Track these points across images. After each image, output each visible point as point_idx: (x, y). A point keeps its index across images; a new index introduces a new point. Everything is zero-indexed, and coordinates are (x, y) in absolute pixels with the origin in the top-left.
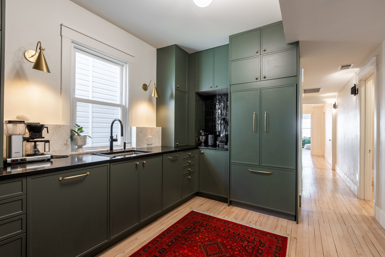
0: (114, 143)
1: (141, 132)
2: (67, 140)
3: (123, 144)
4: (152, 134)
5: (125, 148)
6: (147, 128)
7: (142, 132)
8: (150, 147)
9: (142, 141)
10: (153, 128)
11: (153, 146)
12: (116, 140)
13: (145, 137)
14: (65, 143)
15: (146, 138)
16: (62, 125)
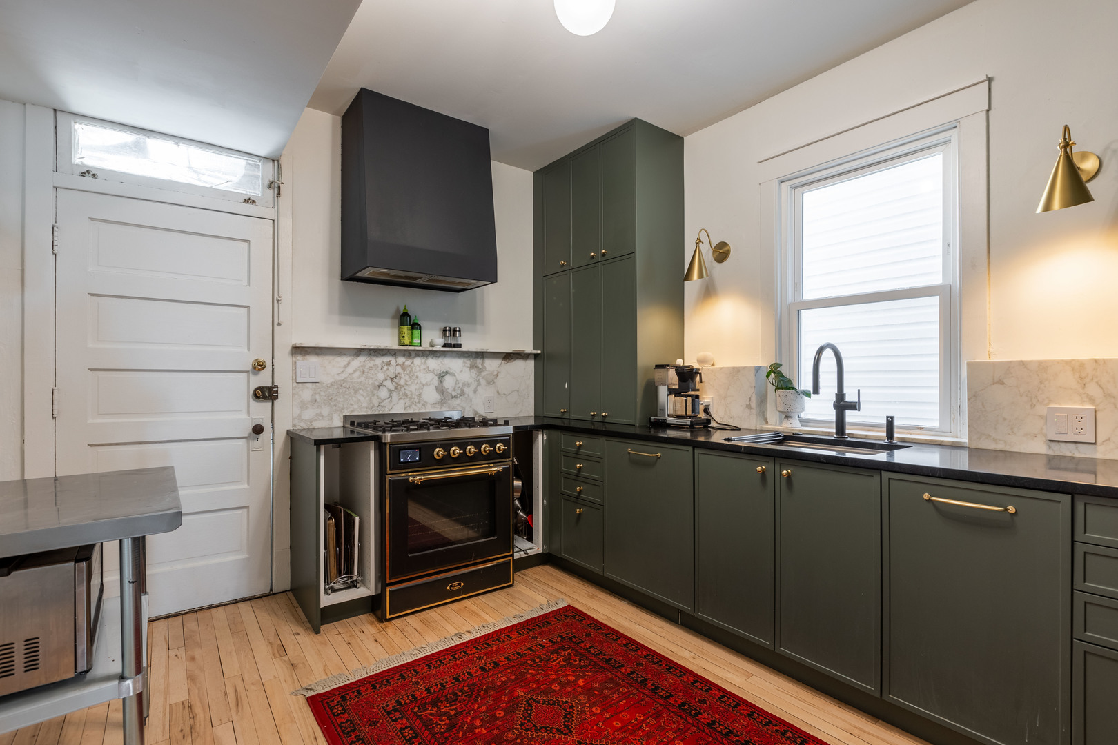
0: (850, 416)
1: (1001, 382)
2: (750, 398)
3: (884, 422)
4: (1093, 389)
5: (890, 434)
6: (1040, 363)
7: (1005, 381)
8: (1077, 455)
9: (1005, 419)
10: (1096, 361)
11: (1099, 456)
12: (855, 406)
13: (1033, 406)
14: (748, 403)
15: (1041, 410)
16: (741, 367)
